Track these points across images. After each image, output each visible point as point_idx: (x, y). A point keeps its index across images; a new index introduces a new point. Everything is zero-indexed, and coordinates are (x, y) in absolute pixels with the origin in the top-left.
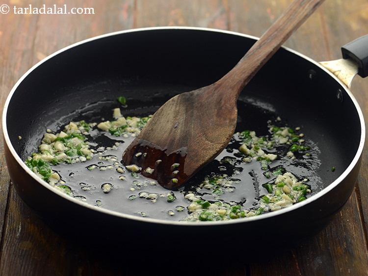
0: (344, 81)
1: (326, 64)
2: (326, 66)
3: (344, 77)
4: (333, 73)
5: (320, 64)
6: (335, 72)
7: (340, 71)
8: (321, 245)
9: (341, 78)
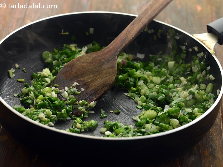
0: (209, 47)
1: (197, 36)
2: (197, 37)
3: (209, 45)
4: (202, 42)
5: (193, 36)
6: (203, 41)
7: (206, 40)
8: (195, 149)
9: (207, 45)
